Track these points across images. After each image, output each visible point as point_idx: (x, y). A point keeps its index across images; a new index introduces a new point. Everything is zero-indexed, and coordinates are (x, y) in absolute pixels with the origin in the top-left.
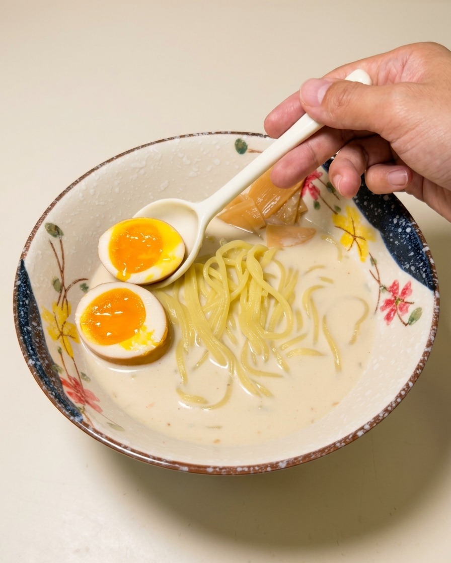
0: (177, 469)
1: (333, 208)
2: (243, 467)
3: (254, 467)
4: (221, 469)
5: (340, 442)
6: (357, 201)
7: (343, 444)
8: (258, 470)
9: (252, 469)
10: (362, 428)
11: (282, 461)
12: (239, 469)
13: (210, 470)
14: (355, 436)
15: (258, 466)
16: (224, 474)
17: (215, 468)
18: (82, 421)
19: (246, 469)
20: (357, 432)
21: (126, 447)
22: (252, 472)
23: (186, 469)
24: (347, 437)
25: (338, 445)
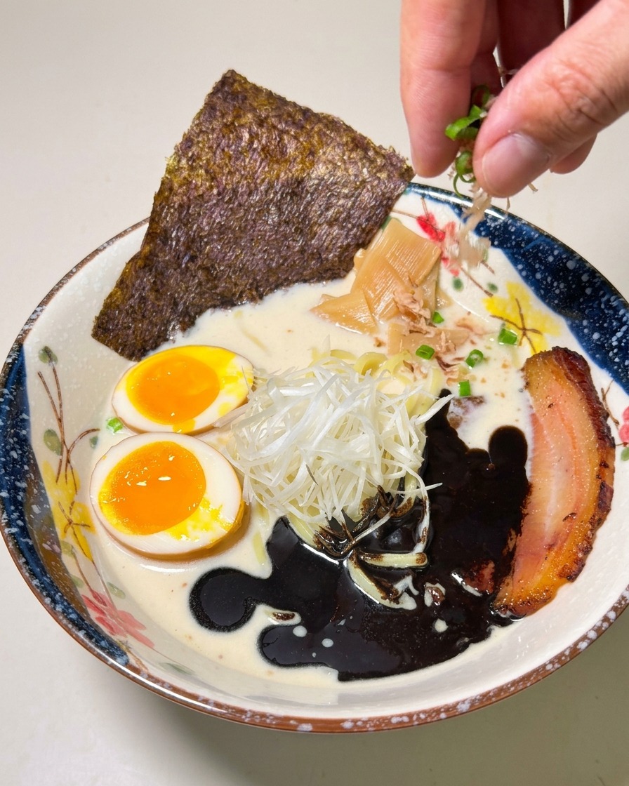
0: (294, 729)
1: (486, 288)
2: (401, 716)
3: (418, 714)
4: (365, 722)
5: (551, 662)
6: (524, 273)
7: (557, 666)
8: (426, 718)
9: (415, 718)
10: (584, 638)
11: (463, 702)
12: (394, 720)
13: (348, 725)
14: (574, 651)
15: (424, 712)
16: (370, 729)
17: (355, 721)
18: (127, 664)
19: (406, 719)
20: (576, 644)
21: (206, 701)
22: (416, 723)
23: (307, 727)
24: (562, 654)
25: (549, 667)
